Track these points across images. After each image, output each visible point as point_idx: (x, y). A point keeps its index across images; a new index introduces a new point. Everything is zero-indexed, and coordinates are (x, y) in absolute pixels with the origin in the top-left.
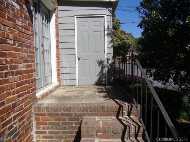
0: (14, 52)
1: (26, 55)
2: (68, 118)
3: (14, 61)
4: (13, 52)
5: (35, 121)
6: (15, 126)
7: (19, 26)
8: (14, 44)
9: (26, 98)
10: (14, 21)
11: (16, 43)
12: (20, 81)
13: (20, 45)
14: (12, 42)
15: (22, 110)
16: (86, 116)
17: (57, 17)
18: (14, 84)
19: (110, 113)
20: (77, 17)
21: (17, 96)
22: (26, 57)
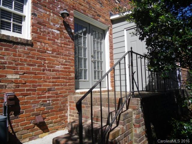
0: (52, 58)
1: (65, 61)
2: (86, 106)
3: (52, 63)
4: (50, 58)
5: (69, 107)
6: (48, 102)
7: (58, 43)
8: (52, 53)
9: (62, 89)
10: (54, 40)
11: (54, 53)
12: (56, 76)
13: (58, 54)
14: (51, 52)
15: (57, 94)
16: (96, 105)
17: (111, 34)
18: (51, 77)
19: (112, 104)
20: (126, 30)
21: (52, 84)
22: (64, 62)
